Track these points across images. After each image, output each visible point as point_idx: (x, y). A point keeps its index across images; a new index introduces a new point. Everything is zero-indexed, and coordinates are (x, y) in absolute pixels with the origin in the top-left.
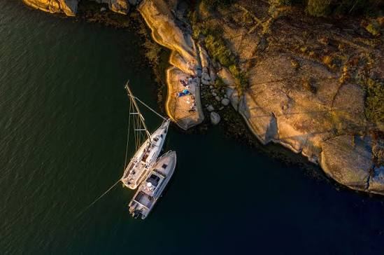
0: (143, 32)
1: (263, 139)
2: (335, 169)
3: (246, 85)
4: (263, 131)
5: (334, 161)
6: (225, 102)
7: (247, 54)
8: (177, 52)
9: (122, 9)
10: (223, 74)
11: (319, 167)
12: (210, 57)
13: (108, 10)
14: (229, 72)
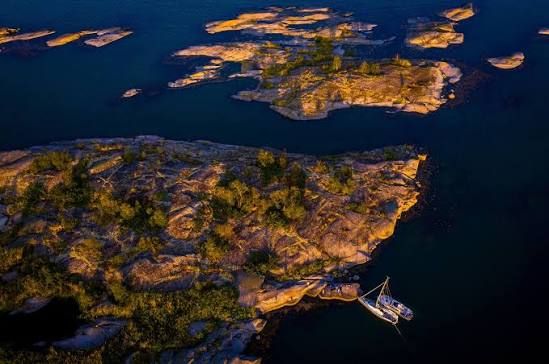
0: (286, 311)
1: (368, 259)
2: (387, 233)
3: (337, 259)
4: (364, 257)
5: (383, 233)
6: (346, 271)
7: (318, 254)
8: (308, 292)
9: (262, 323)
10: (328, 269)
11: (383, 241)
12: (316, 274)
13: (260, 334)
14: (327, 266)
